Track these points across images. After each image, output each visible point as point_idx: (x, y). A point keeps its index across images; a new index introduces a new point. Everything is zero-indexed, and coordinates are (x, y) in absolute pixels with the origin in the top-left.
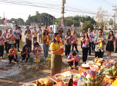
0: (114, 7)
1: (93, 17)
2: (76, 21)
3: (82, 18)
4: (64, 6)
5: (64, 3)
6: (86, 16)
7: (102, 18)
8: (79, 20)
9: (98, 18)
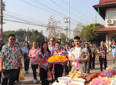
0: (66, 19)
1: (42, 31)
2: (19, 36)
3: (27, 32)
4: (2, 13)
5: (2, 10)
6: (33, 30)
7: (54, 30)
8: (23, 35)
9: (49, 30)
